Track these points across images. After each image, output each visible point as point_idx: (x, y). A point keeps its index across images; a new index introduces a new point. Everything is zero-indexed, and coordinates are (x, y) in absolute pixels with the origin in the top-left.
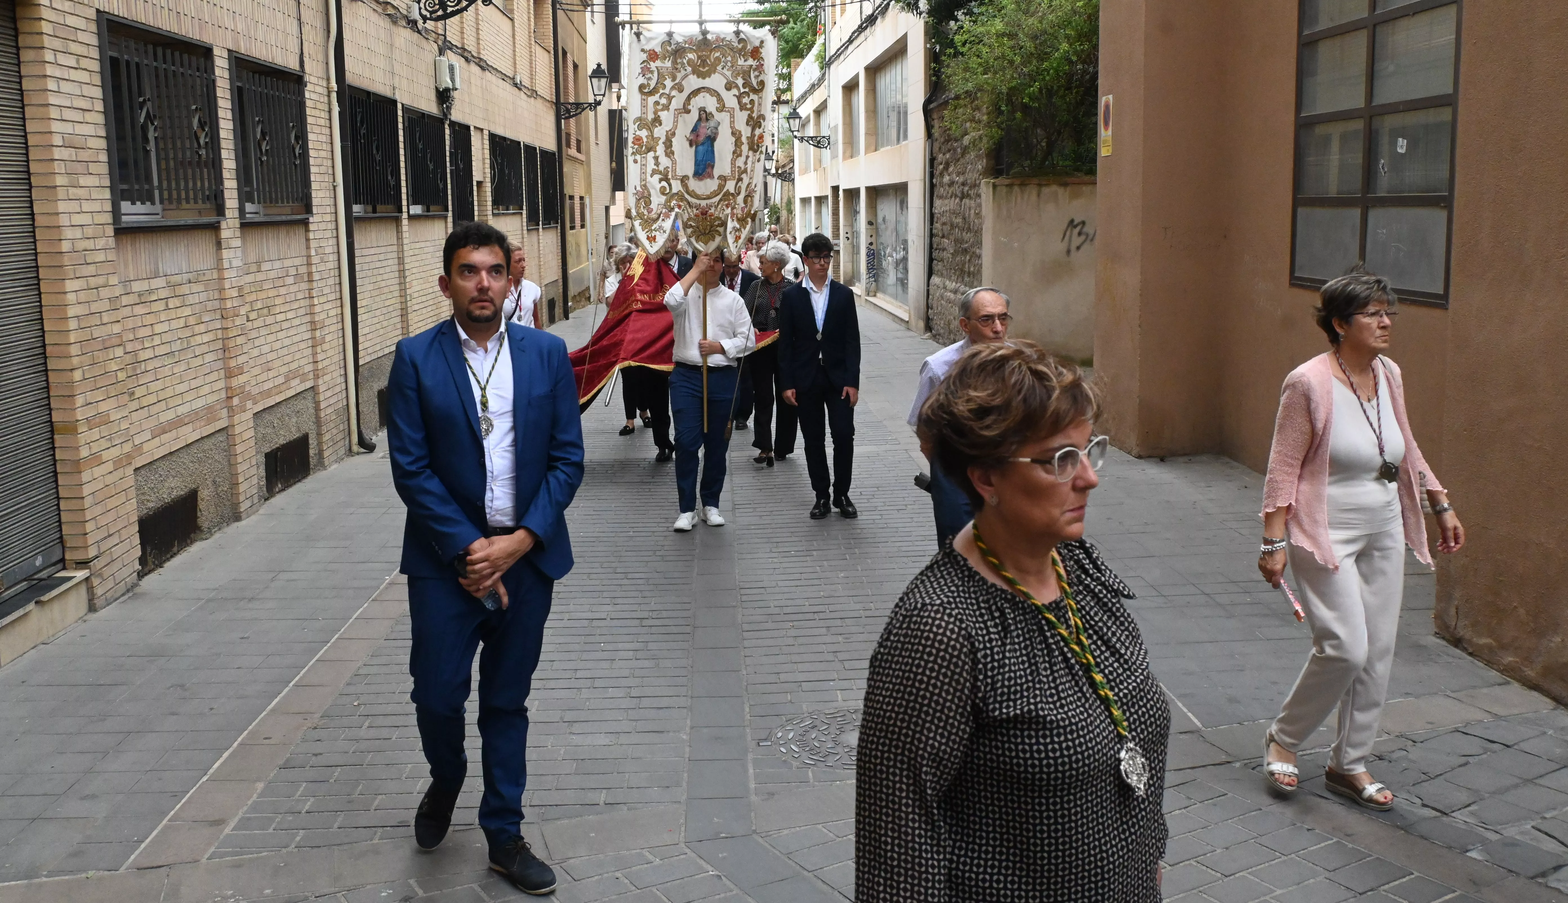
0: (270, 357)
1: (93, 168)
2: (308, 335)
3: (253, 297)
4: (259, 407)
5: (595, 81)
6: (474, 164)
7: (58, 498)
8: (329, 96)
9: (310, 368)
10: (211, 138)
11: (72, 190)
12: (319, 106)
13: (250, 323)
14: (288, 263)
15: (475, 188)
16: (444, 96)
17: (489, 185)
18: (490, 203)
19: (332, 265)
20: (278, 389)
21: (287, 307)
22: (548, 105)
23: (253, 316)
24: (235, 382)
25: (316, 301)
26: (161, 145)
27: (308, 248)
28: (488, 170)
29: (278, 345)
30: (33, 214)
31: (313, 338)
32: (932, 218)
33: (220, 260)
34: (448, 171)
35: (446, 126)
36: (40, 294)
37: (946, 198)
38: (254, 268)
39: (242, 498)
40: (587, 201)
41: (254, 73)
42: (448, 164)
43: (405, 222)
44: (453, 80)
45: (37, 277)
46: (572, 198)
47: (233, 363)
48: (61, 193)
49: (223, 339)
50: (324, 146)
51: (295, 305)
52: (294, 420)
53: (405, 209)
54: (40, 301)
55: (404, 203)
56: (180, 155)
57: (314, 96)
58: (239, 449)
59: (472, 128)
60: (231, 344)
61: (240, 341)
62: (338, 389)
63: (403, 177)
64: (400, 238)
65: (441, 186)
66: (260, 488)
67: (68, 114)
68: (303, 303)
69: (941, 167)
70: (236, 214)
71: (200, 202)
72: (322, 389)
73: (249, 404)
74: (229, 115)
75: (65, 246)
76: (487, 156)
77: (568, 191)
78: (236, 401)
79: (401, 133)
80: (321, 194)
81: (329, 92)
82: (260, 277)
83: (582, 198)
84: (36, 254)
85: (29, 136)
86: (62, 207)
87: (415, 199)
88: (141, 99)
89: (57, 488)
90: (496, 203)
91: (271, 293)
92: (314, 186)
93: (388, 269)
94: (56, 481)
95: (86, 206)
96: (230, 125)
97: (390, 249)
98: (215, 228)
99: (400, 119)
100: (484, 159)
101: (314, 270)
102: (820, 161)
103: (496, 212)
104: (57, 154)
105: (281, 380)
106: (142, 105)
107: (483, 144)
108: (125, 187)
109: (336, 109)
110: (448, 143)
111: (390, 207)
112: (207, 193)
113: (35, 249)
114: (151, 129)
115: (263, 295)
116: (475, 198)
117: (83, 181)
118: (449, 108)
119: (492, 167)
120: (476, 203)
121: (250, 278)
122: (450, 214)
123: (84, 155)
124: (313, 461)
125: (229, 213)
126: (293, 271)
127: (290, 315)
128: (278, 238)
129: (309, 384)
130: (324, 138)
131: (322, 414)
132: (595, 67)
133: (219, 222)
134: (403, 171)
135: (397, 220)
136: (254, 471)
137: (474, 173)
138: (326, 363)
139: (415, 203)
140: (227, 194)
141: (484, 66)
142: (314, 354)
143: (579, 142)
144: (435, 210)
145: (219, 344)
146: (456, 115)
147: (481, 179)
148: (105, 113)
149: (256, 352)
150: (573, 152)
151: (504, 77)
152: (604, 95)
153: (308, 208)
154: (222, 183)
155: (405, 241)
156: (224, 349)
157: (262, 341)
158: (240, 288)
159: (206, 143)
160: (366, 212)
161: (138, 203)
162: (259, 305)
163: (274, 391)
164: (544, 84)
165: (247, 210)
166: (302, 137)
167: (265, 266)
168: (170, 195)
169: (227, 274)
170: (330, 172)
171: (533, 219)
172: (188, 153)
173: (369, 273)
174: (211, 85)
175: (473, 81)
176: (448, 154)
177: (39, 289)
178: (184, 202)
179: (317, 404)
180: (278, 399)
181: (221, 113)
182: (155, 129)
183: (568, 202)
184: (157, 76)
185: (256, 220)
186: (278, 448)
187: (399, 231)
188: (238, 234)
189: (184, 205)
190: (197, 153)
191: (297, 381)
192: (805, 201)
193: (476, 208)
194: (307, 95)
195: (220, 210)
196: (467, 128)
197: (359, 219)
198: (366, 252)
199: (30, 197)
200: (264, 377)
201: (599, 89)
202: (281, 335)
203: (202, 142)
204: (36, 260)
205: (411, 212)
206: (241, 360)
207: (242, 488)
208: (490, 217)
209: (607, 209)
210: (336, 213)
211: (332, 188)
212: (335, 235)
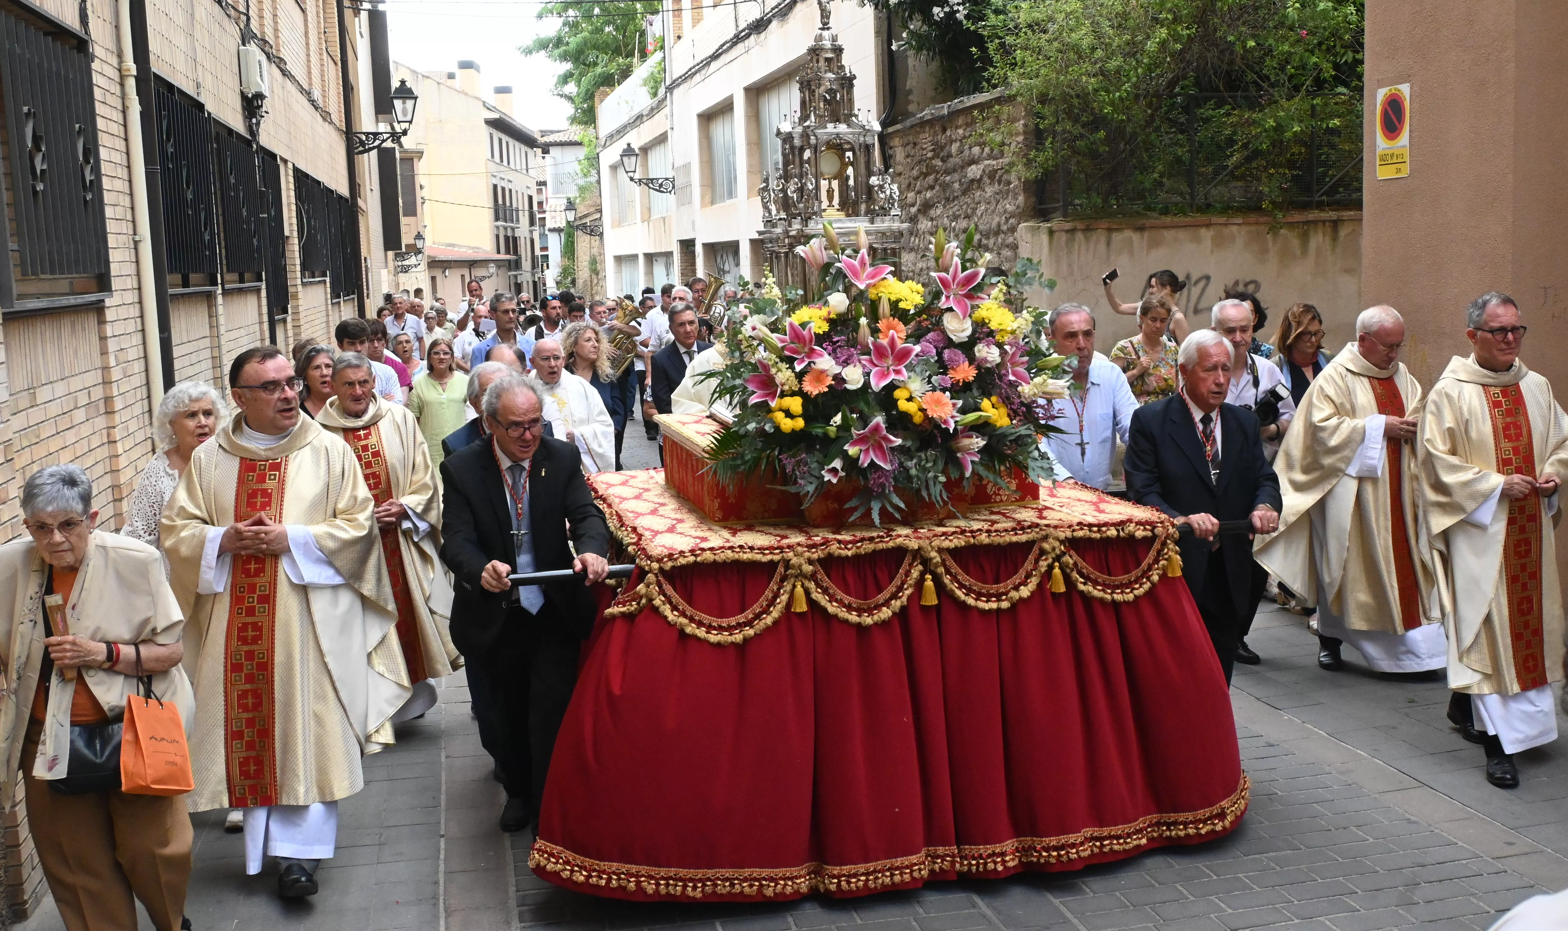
3: (26, 457)
5: (398, 102)
6: (283, 210)
8: (122, 84)
12: (109, 99)
17: (296, 241)
18: (299, 268)
19: (139, 379)
22: (338, 132)
25: (119, 448)
27: (104, 352)
28: (294, 221)
35: (255, 152)
43: (220, 300)
44: (261, 83)
50: (119, 171)
53: (219, 279)
55: (219, 269)
57: (103, 82)
59: (279, 159)
63: (216, 228)
64: (214, 326)
65: (255, 242)
76: (293, 200)
79: (210, 157)
80: (120, 256)
81: (123, 78)
82: (36, 415)
87: (229, 264)
90: (304, 267)
92: (111, 239)
97: (203, 343)
100: (289, 204)
101: (114, 391)
103: (304, 280)
107: (289, 182)
109: (135, 110)
110: (258, 177)
111: (203, 276)
115: (41, 451)
118: (257, 126)
119: (299, 216)
120: (287, 268)
121: (19, 422)
122: (263, 286)
126: (82, 399)
130: (118, 158)
134: (215, 219)
135: (210, 298)
139: (230, 269)
141: (284, 70)
144: (249, 279)
146: (264, 138)
147: (288, 233)
151: (301, 89)
153: (104, 281)
155: (222, 329)
158: (7, 444)
160: (180, 286)
164: (334, 106)
166: (92, 151)
170: (129, 216)
171: (335, 289)
187: (212, 316)
193: (288, 275)
194: (94, 78)
196: (275, 157)
201: (404, 114)
208: (300, 288)
210: (139, 289)
211: (132, 246)
212: (140, 328)
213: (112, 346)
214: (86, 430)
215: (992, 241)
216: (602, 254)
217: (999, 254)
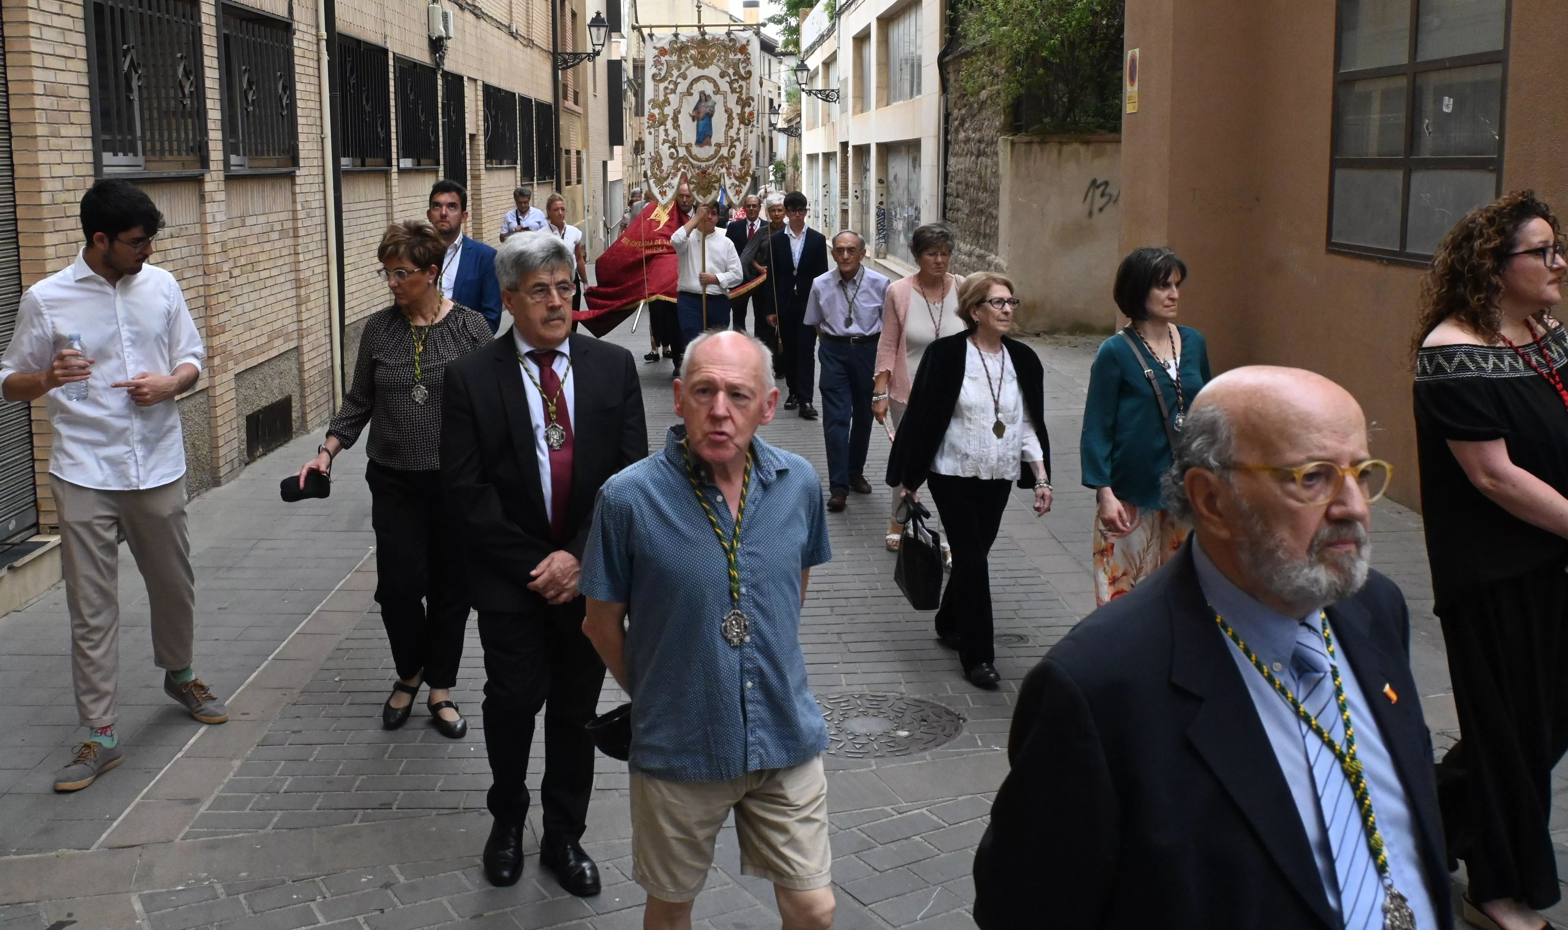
0: (253, 315)
1: (75, 118)
2: (292, 293)
3: (237, 253)
4: (241, 368)
5: (594, 30)
6: (467, 115)
7: (33, 460)
8: (318, 44)
9: (294, 327)
10: (196, 87)
11: (53, 141)
12: (308, 54)
13: (233, 280)
14: (273, 218)
15: (468, 141)
16: (437, 45)
17: (482, 138)
18: (482, 157)
19: (319, 220)
20: (260, 349)
21: (270, 264)
22: (545, 54)
23: (236, 272)
24: (216, 341)
25: (301, 258)
26: (145, 93)
27: (294, 202)
28: (481, 123)
29: (261, 303)
30: (12, 165)
31: (298, 296)
32: (946, 176)
33: (203, 214)
34: (440, 123)
35: (439, 76)
36: (18, 248)
37: (961, 156)
38: (237, 223)
39: (222, 462)
40: (584, 156)
41: (242, 20)
42: (440, 116)
43: (395, 176)
44: (446, 28)
45: (16, 230)
46: (568, 152)
47: (215, 321)
48: (41, 143)
49: (205, 297)
50: (313, 97)
51: (280, 262)
52: (277, 381)
53: (394, 162)
54: (18, 255)
55: (394, 156)
56: (164, 104)
57: (303, 45)
58: (219, 411)
59: (465, 79)
60: (213, 301)
61: (222, 298)
62: (322, 350)
63: (393, 129)
64: (389, 193)
65: (433, 139)
66: (240, 452)
67: (51, 62)
68: (287, 260)
69: (956, 123)
70: (221, 166)
71: (184, 153)
72: (306, 349)
73: (231, 364)
74: (215, 64)
75: (45, 198)
76: (481, 108)
77: (564, 145)
78: (217, 361)
79: (392, 83)
80: (308, 146)
81: (318, 41)
82: (244, 232)
83: (578, 153)
84: (15, 206)
85: (10, 84)
86: (42, 157)
87: (405, 152)
88: (125, 47)
89: (32, 449)
90: (489, 157)
91: (255, 249)
92: (301, 138)
93: (376, 225)
94: (31, 442)
95: (67, 157)
96: (216, 74)
97: (379, 203)
98: (198, 181)
99: (391, 69)
100: (477, 111)
101: (300, 224)
102: (829, 115)
103: (489, 166)
104: (38, 102)
105: (264, 339)
106: (125, 53)
107: (476, 95)
108: (107, 137)
109: (325, 58)
110: (440, 93)
111: (380, 160)
112: (191, 144)
113: (14, 201)
114: (135, 77)
115: (247, 251)
116: (468, 152)
117: (64, 131)
118: (442, 58)
119: (486, 120)
120: (468, 157)
121: (233, 233)
122: (441, 168)
123: (66, 104)
124: (295, 425)
125: (213, 166)
126: (277, 227)
127: (274, 272)
128: (263, 191)
129: (292, 345)
130: (312, 88)
131: (306, 376)
132: (594, 15)
133: (203, 175)
134: (393, 123)
135: (387, 174)
136: (234, 434)
137: (467, 126)
138: (311, 322)
139: (405, 156)
140: (211, 145)
141: (478, 13)
142: (299, 313)
143: (576, 94)
144: (426, 164)
145: (201, 302)
146: (449, 65)
147: (474, 132)
148: (88, 61)
149: (239, 310)
150: (570, 104)
151: (499, 25)
152: (603, 45)
153: (294, 161)
154: (207, 134)
155: (395, 196)
156: (206, 307)
157: (245, 298)
158: (224, 243)
159: (191, 92)
160: (354, 166)
161: (120, 154)
162: (243, 261)
163: (256, 352)
164: (541, 33)
165: (232, 162)
166: (290, 86)
167: (250, 221)
168: (153, 146)
169: (210, 229)
170: (318, 123)
171: (527, 174)
172: (173, 103)
173: (357, 229)
174: (197, 32)
175: (467, 29)
176: (440, 105)
177: (17, 242)
178: (167, 154)
179: (301, 364)
180: (261, 359)
181: (207, 62)
182: (139, 78)
183: (564, 156)
184: (142, 23)
185: (241, 173)
186: (259, 411)
187: (388, 186)
188: (222, 187)
189: (168, 157)
190: (182, 102)
191: (280, 341)
192: (812, 157)
193: (468, 162)
194: (295, 43)
195: (204, 162)
196: (461, 78)
197: (347, 173)
198: (354, 207)
199: (10, 147)
200: (246, 336)
201: (598, 39)
202: (264, 293)
203: (187, 91)
204: (15, 212)
205: (402, 166)
206: (223, 318)
207: (222, 452)
208: (483, 172)
209: (605, 164)
210: (323, 166)
211: (320, 140)
212: (322, 189)
213: (299, 198)
214: (278, 244)
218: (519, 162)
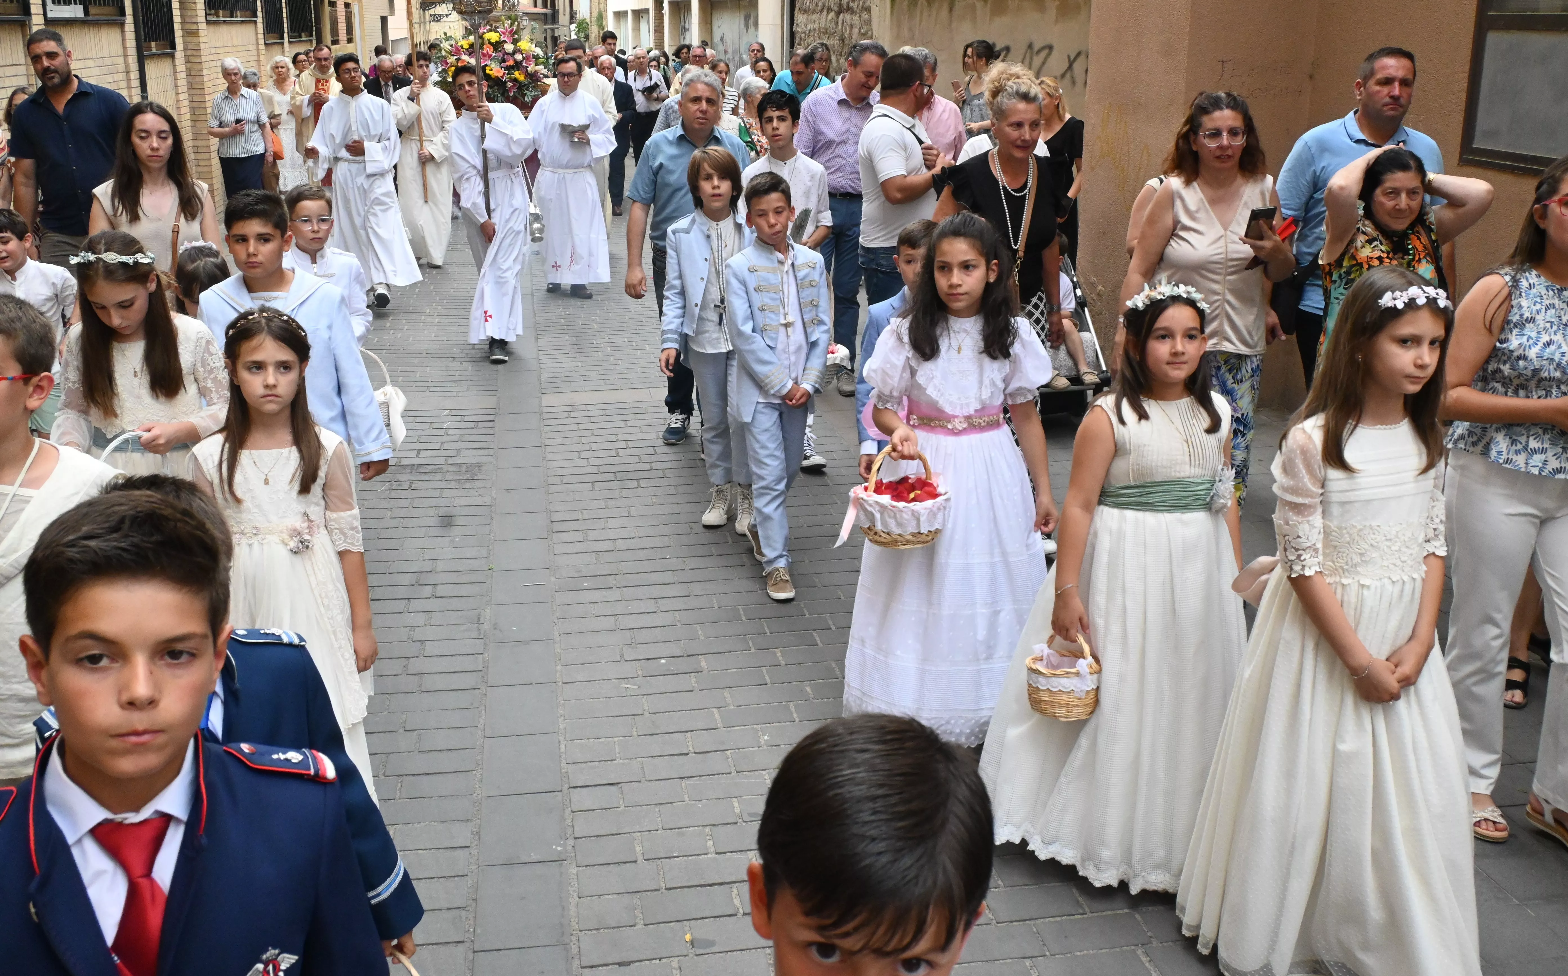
18: (201, 6)
46: (332, 4)
90: (212, 6)
103: (212, 18)
120: (176, 5)
122: (129, 18)
144: (99, 13)
171: (273, 30)
183: (327, 10)
193: (176, 12)
205: (52, 15)
215: (856, 4)
216: (606, 10)
217: (860, 16)
218: (259, 14)
